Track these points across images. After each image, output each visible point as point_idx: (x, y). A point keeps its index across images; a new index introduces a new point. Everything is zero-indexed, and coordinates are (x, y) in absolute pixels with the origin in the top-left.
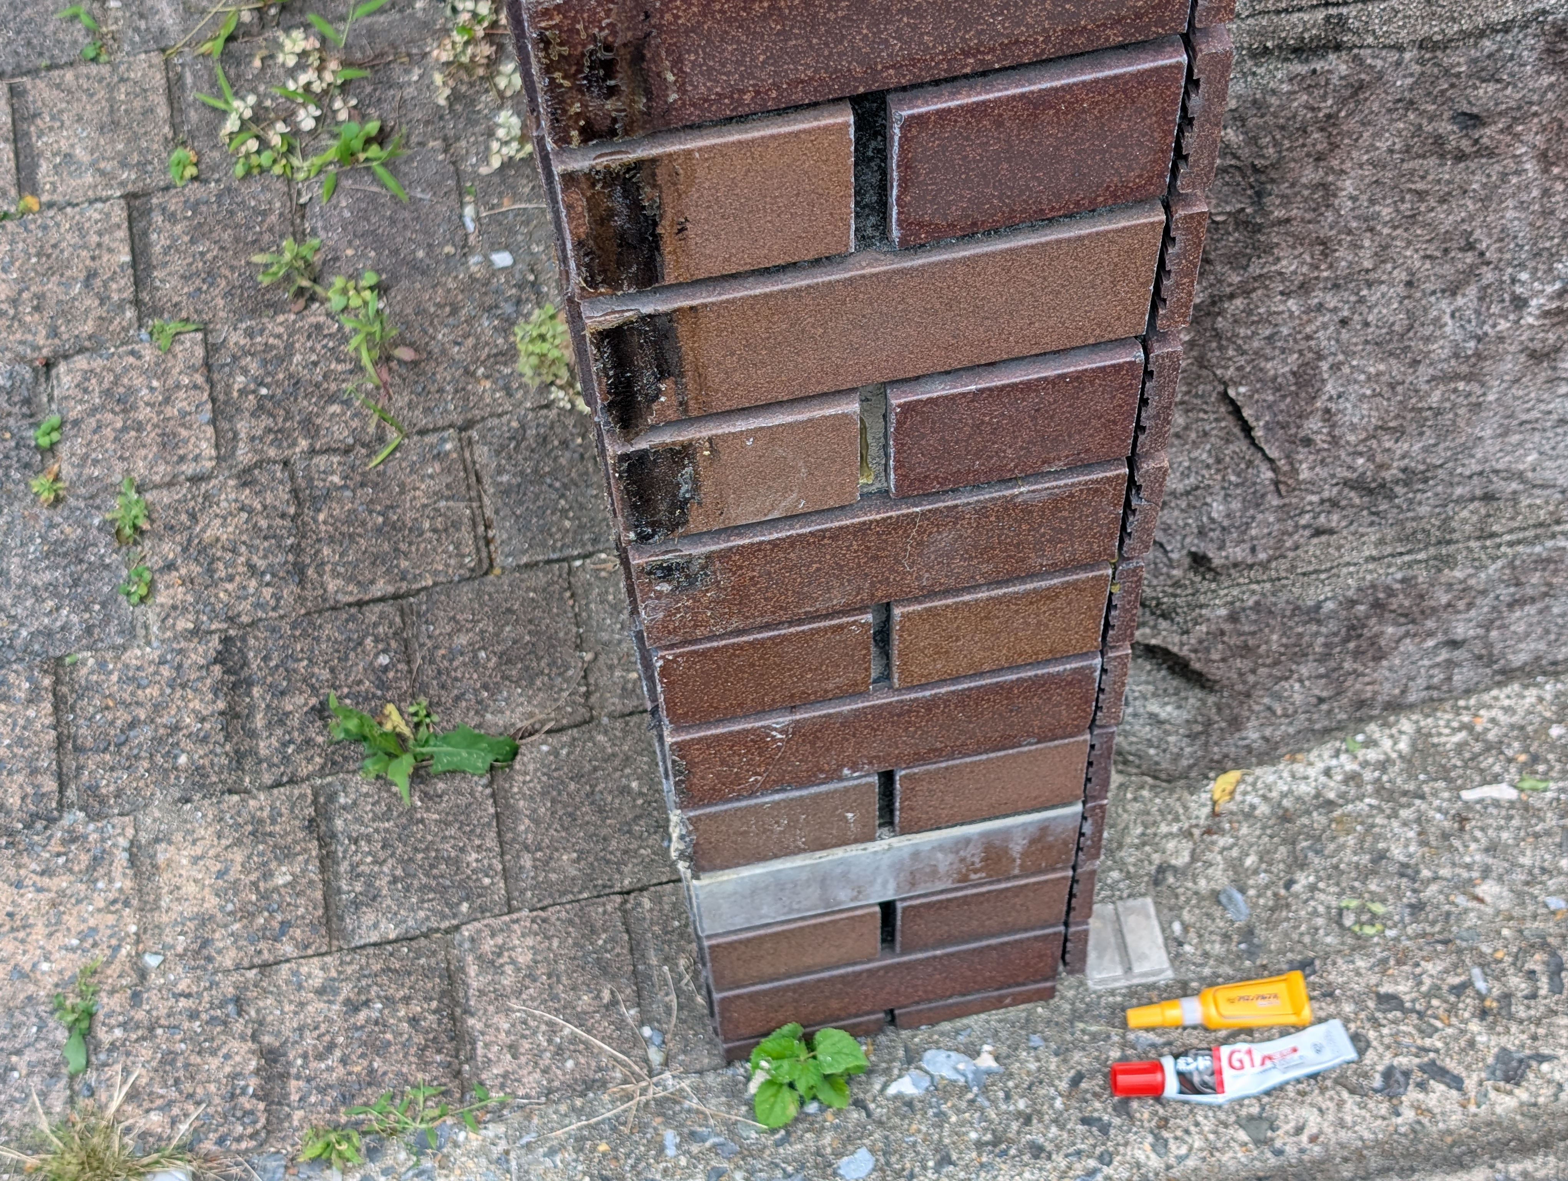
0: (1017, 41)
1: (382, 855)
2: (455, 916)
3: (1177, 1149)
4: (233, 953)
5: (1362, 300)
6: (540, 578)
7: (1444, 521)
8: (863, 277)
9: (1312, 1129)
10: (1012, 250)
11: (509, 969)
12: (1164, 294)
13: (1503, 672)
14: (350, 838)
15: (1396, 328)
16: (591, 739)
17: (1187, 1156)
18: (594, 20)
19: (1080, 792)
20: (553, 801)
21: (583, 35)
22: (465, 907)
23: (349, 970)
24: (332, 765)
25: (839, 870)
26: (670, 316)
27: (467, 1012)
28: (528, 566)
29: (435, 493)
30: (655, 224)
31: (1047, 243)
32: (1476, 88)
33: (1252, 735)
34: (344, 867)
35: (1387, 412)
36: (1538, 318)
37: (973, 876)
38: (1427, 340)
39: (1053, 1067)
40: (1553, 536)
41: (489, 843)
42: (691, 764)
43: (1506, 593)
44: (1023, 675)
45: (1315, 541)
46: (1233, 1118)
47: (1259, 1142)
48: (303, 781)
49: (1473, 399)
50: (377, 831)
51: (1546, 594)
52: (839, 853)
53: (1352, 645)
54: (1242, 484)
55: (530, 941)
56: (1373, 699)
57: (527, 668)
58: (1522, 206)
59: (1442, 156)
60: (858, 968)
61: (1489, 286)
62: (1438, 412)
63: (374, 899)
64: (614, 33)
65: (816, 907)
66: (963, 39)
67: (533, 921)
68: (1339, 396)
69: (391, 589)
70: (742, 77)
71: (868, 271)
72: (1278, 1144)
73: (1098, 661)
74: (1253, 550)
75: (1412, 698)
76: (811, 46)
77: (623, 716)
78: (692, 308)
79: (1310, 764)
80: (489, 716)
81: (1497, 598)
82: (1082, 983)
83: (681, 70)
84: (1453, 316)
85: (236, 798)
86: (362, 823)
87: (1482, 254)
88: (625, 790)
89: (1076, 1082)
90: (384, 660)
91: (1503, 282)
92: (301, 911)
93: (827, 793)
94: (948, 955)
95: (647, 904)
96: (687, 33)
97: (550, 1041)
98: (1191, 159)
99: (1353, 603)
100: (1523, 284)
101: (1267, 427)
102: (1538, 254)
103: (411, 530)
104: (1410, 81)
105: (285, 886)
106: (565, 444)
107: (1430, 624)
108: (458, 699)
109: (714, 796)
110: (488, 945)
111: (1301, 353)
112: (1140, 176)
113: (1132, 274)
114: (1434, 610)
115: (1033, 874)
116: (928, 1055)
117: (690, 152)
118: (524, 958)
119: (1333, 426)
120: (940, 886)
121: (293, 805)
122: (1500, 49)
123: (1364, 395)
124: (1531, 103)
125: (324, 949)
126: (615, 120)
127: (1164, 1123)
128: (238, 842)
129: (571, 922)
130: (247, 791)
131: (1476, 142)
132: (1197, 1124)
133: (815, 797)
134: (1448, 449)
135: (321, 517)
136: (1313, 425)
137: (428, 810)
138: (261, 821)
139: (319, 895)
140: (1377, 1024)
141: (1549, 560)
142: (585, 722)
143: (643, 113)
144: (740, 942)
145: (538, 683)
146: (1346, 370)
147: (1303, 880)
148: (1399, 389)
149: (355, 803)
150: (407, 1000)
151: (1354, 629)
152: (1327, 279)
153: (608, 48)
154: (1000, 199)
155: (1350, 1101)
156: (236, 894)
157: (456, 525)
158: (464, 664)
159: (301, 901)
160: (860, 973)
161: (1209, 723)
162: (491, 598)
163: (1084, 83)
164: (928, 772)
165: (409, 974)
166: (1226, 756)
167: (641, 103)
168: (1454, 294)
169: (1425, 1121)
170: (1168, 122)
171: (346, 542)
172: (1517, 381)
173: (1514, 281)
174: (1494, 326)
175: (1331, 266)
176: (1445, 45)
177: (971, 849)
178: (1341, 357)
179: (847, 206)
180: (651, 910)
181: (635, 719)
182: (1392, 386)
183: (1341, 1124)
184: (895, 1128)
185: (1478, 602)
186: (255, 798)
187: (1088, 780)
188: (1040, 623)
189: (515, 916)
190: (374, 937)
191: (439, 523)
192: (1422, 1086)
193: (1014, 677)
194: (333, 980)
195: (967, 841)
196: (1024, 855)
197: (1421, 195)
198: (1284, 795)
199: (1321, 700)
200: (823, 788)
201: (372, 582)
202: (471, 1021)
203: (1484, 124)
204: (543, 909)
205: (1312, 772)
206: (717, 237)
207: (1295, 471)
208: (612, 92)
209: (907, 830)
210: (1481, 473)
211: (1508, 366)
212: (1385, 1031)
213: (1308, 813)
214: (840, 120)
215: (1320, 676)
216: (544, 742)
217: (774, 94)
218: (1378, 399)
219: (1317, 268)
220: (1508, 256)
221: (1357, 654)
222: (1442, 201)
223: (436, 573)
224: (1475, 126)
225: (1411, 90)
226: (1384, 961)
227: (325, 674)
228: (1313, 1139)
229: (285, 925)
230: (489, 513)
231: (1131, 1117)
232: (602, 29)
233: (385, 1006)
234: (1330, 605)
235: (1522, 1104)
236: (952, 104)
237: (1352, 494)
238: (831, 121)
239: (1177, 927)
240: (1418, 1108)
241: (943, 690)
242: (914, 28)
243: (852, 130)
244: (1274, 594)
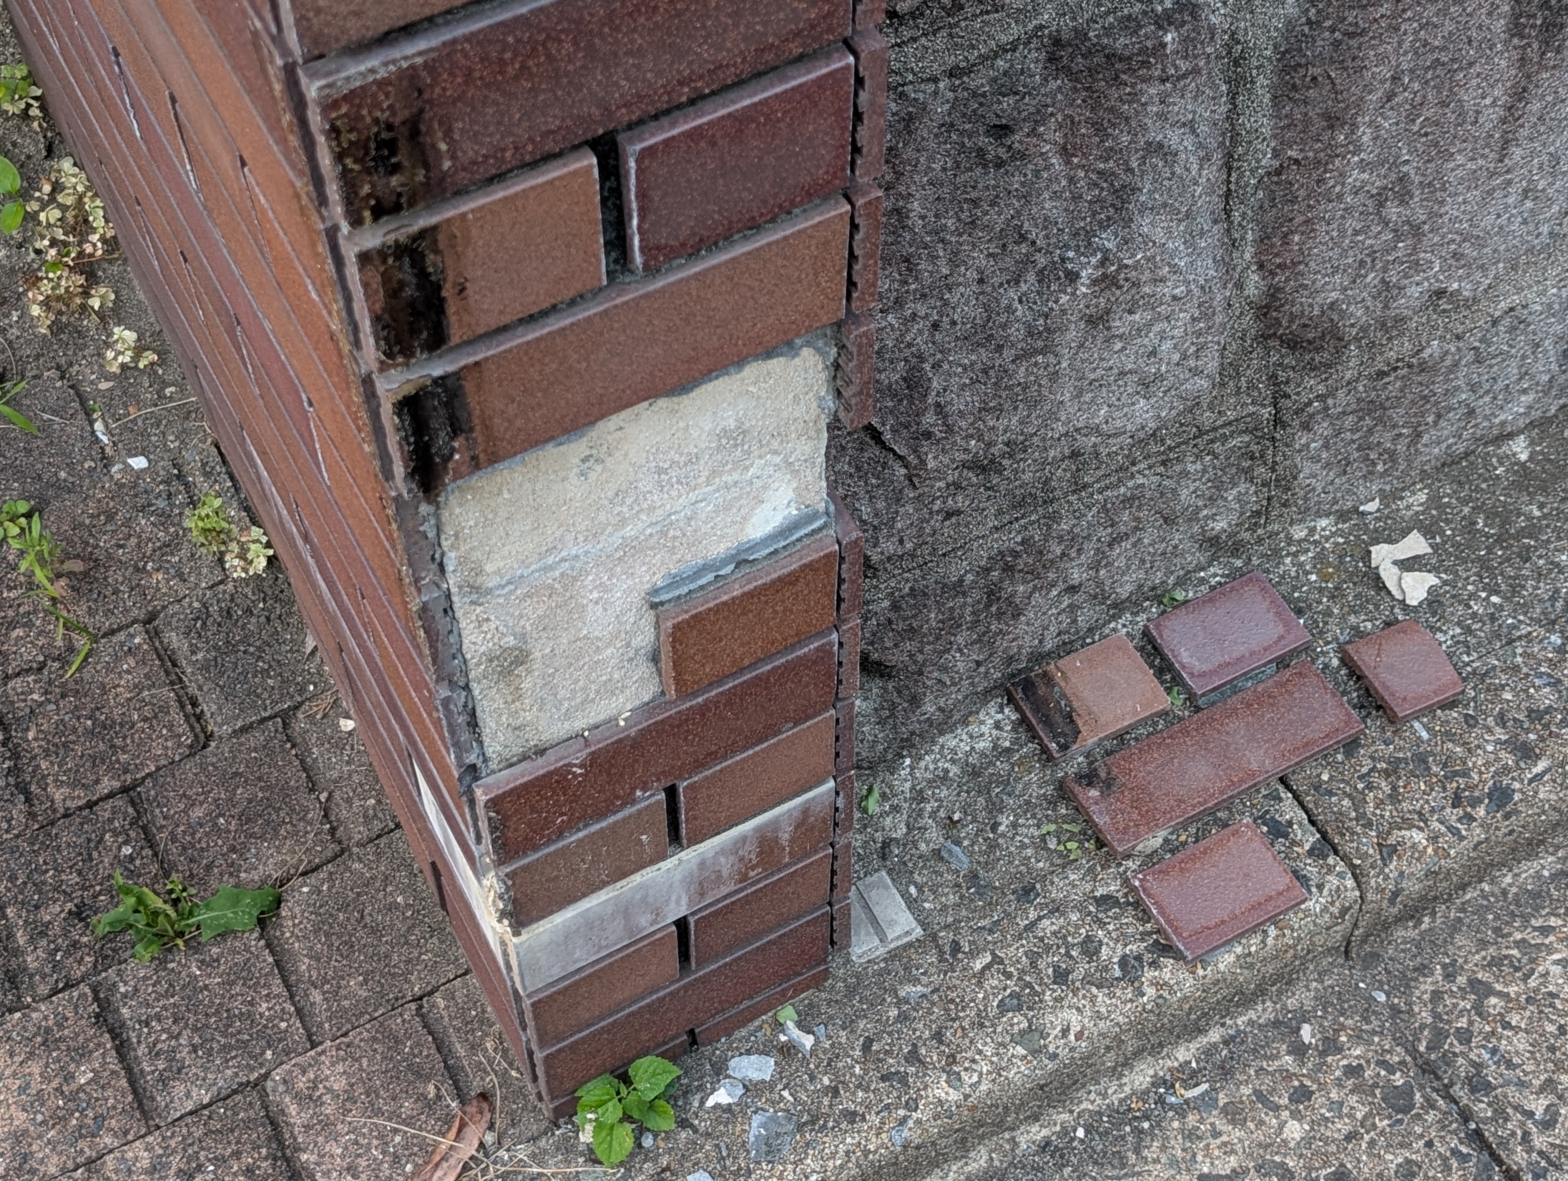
0: (721, 66)
1: (175, 1029)
2: (261, 1065)
3: (971, 1079)
4: (55, 1159)
5: (946, 303)
6: (257, 738)
7: (1045, 483)
8: (616, 306)
9: (1075, 1028)
10: (733, 259)
11: (327, 1098)
12: (856, 278)
13: (1115, 606)
14: (140, 1022)
15: (978, 321)
16: (348, 869)
17: (979, 1082)
18: (376, 105)
19: (831, 767)
20: (327, 935)
21: (368, 120)
22: (269, 1054)
23: (173, 1143)
24: (104, 960)
25: (638, 897)
26: (457, 375)
27: (298, 1149)
28: (244, 729)
29: (136, 686)
30: (439, 288)
31: (761, 248)
32: (1000, 103)
33: (929, 708)
34: (142, 1050)
35: (986, 394)
36: (1088, 287)
37: (752, 874)
38: (1004, 326)
39: (843, 1040)
40: (1132, 476)
41: (276, 990)
42: (505, 818)
43: (1104, 533)
44: (776, 663)
45: (948, 523)
46: (1008, 1038)
47: (1035, 1052)
48: (78, 983)
49: (1051, 369)
50: (165, 1008)
51: (1137, 528)
52: (637, 878)
53: (994, 609)
54: (882, 484)
55: (340, 1068)
56: (1019, 653)
57: (268, 822)
58: (1056, 196)
59: (985, 166)
60: (661, 994)
61: (1044, 268)
62: (1025, 387)
63: (179, 1071)
64: (394, 114)
65: (621, 939)
66: (678, 71)
67: (338, 1048)
68: (945, 390)
69: (117, 784)
70: (503, 137)
71: (619, 301)
72: (1051, 1049)
73: (835, 636)
74: (901, 541)
75: (1049, 645)
76: (557, 98)
77: (371, 841)
78: (477, 364)
79: (982, 723)
80: (243, 875)
81: (1099, 540)
82: (848, 961)
83: (452, 138)
84: (1020, 301)
85: (18, 1015)
86: (148, 1005)
87: (1034, 243)
88: (393, 907)
89: (867, 1047)
90: (127, 850)
91: (1054, 263)
92: (111, 1101)
93: (624, 820)
94: (735, 960)
95: (441, 1003)
96: (454, 103)
97: (384, 1153)
98: (865, 150)
99: (988, 570)
100: (1071, 260)
101: (894, 431)
102: (1076, 234)
103: (122, 725)
104: (947, 106)
105: (88, 1083)
106: (249, 611)
107: (1052, 576)
108: (209, 867)
109: (530, 845)
110: (301, 1083)
111: (906, 360)
112: (827, 173)
113: (829, 264)
114: (1052, 561)
115: (800, 860)
116: (732, 1063)
117: (463, 216)
118: (339, 1084)
119: (945, 417)
120: (725, 891)
121: (76, 1007)
122: (1012, 66)
123: (965, 385)
124: (1047, 106)
125: (143, 1131)
126: (400, 195)
127: (952, 1059)
128: (31, 1055)
129: (374, 1039)
130: (28, 1006)
131: (1010, 147)
132: (980, 1052)
133: (613, 827)
134: (1039, 416)
135: (31, 735)
136: (929, 418)
137: (209, 976)
138: (48, 1030)
139: (124, 1083)
140: (1102, 925)
141: (1133, 498)
142: (336, 856)
143: (421, 183)
144: (559, 992)
145: (283, 832)
146: (946, 366)
147: (1005, 821)
148: (991, 373)
149: (136, 990)
150: (237, 1155)
151: (992, 594)
152: (916, 290)
153: (390, 127)
154: (719, 212)
155: (1101, 996)
156: (42, 1105)
157: (165, 709)
158: (207, 834)
159: (109, 1093)
160: (664, 998)
161: (893, 706)
162: (216, 768)
163: (776, 95)
164: (707, 778)
165: (232, 1131)
166: (913, 733)
167: (420, 176)
168: (1017, 282)
169: (1165, 994)
170: (844, 119)
171: (62, 752)
172: (1081, 346)
173: (1063, 260)
174: (1056, 302)
175: (917, 279)
176: (968, 71)
177: (747, 847)
178: (939, 356)
179: (597, 242)
180: (447, 1007)
181: (383, 841)
182: (985, 372)
183: (1098, 1016)
184: (722, 1134)
185: (1085, 547)
186: (36, 1010)
187: (837, 755)
188: (785, 611)
189: (319, 1049)
190: (189, 1106)
191: (147, 711)
192: (1154, 964)
193: (769, 667)
194: (161, 1156)
195: (744, 839)
196: (792, 841)
197: (975, 203)
198: (968, 754)
199: (978, 664)
200: (619, 816)
201: (97, 782)
202: (304, 1157)
203: (1013, 132)
204: (345, 1035)
205: (984, 729)
206: (492, 291)
207: (923, 462)
208: (395, 169)
209: (695, 841)
210: (1066, 434)
211: (1072, 334)
212: (1111, 927)
213: (992, 764)
214: (585, 163)
215: (974, 643)
216: (305, 884)
217: (530, 148)
218: (977, 386)
219: (906, 282)
220: (1053, 240)
221: (999, 615)
222: (993, 204)
223: (156, 758)
224: (1006, 135)
225: (950, 114)
226: (1091, 870)
227: (74, 878)
228: (1079, 1036)
229: (99, 1119)
230: (193, 689)
231: (923, 1063)
232: (383, 111)
233: (217, 1167)
234: (970, 577)
235: (1238, 957)
236: (675, 132)
237: (970, 474)
238: (577, 165)
239: (913, 890)
240: (1157, 984)
241: (713, 693)
242: (637, 67)
243: (596, 171)
244: (924, 579)
